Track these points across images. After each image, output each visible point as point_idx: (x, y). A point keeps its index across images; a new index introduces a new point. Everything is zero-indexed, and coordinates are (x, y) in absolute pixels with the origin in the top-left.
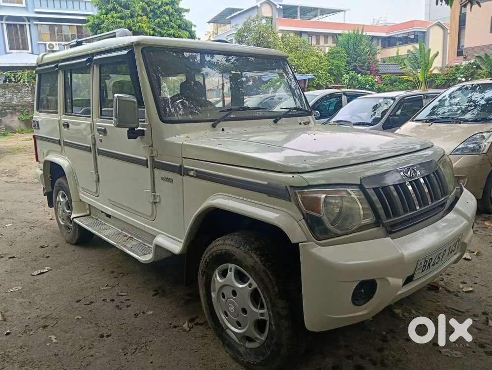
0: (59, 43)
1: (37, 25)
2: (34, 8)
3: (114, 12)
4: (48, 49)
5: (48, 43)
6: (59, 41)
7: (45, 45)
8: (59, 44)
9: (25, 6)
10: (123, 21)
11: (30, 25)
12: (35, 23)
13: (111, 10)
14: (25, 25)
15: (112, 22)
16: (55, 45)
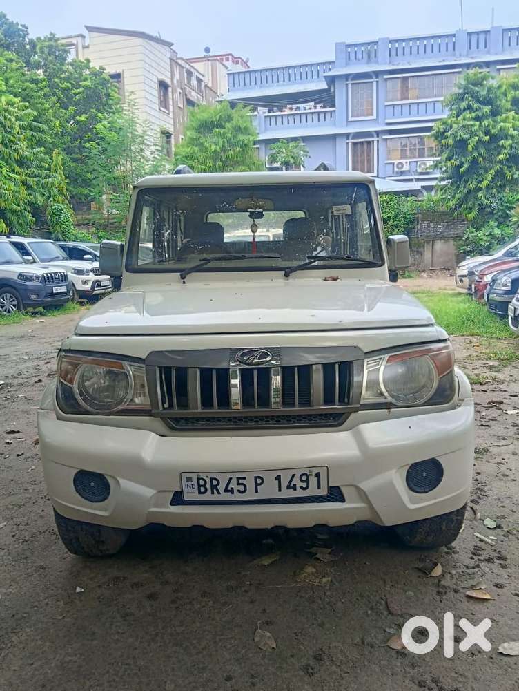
0: (410, 160)
1: (386, 139)
2: (385, 119)
3: (468, 112)
4: (396, 169)
5: (396, 162)
6: (411, 158)
7: (393, 164)
8: (410, 162)
9: (375, 118)
10: (478, 123)
11: (378, 141)
12: (384, 137)
13: (465, 110)
14: (373, 141)
15: (463, 126)
16: (404, 163)
